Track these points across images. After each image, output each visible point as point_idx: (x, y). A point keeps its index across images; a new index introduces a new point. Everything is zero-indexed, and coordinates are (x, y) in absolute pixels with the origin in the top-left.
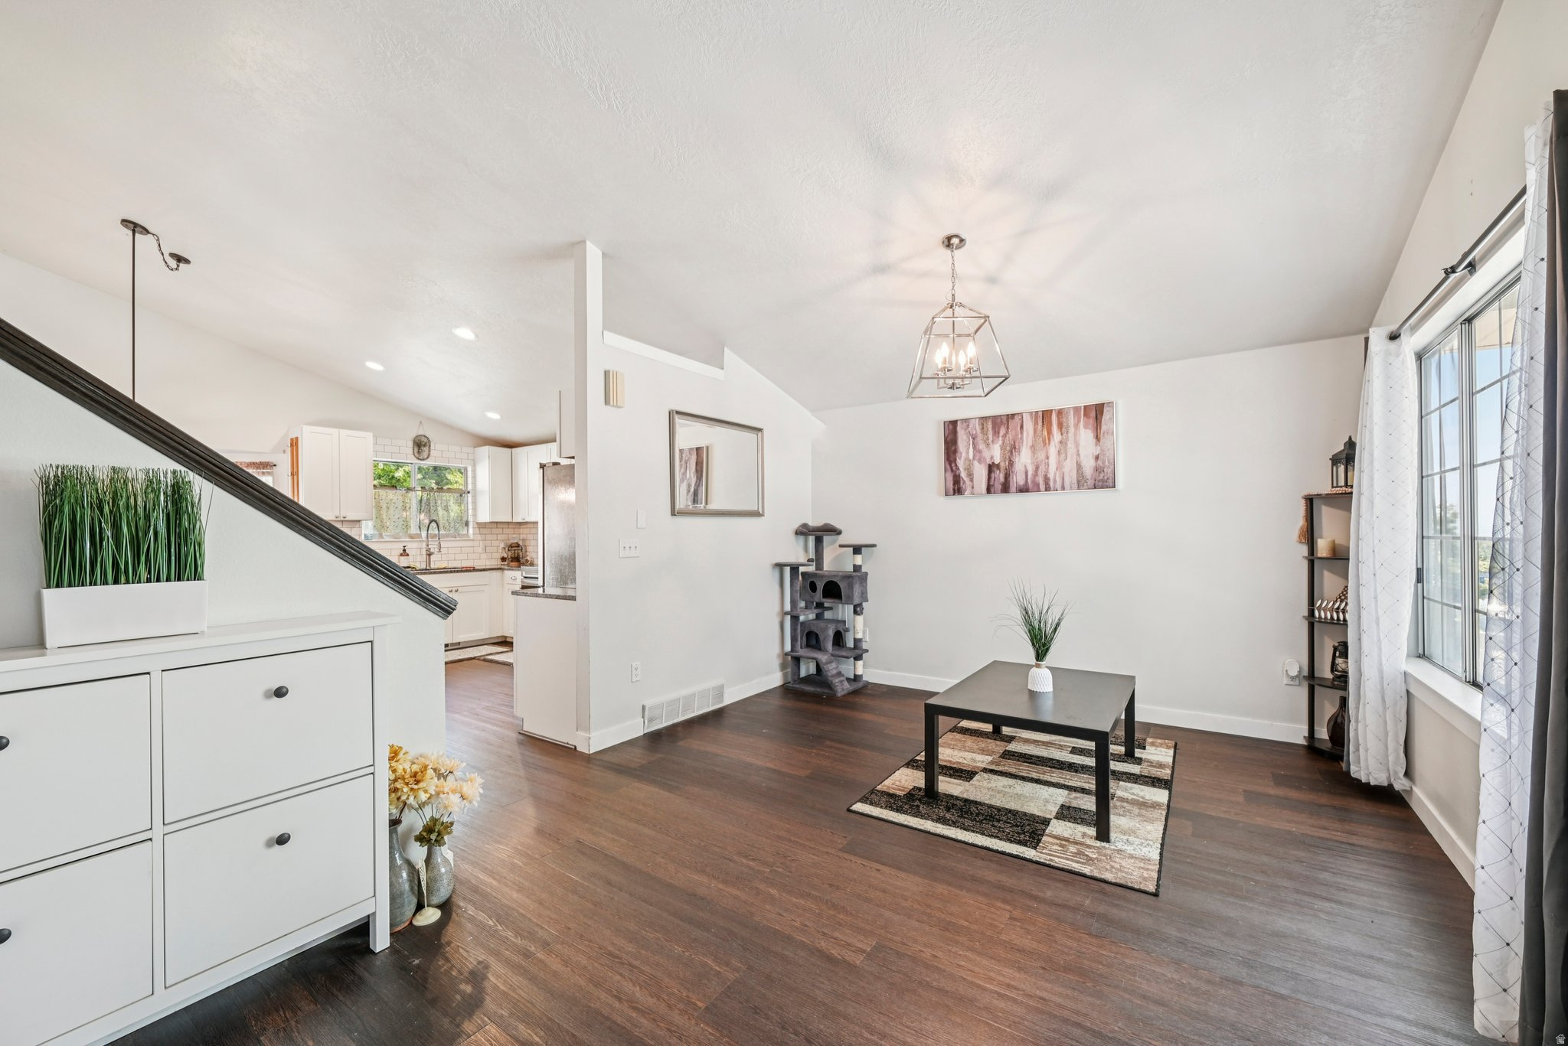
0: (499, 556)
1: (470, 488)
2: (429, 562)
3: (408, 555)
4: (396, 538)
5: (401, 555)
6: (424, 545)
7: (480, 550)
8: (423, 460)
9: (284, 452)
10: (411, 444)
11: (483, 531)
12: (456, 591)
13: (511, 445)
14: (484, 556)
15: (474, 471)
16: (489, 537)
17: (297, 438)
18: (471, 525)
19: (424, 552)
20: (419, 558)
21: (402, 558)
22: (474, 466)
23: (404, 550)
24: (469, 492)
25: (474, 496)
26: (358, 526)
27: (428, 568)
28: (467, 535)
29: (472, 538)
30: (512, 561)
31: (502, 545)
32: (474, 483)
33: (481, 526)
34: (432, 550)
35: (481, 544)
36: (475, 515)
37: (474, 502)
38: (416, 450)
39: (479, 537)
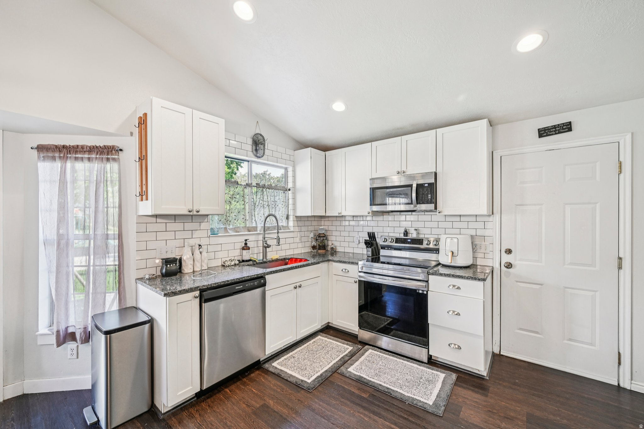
0: (309, 244)
1: (290, 185)
2: (265, 254)
3: (249, 249)
4: (237, 232)
5: (243, 249)
6: (261, 237)
7: (297, 240)
8: (260, 157)
9: (132, 134)
10: (250, 141)
11: (300, 223)
12: (300, 287)
13: (325, 148)
14: (300, 245)
15: (294, 171)
16: (303, 229)
17: (145, 115)
18: (291, 218)
19: (260, 243)
20: (256, 250)
21: (244, 252)
22: (294, 167)
23: (246, 244)
24: (289, 190)
25: (294, 193)
26: (206, 220)
27: (265, 260)
28: (287, 227)
29: (292, 229)
30: (319, 249)
31: (312, 235)
32: (294, 182)
33: (299, 219)
34: (269, 242)
35: (298, 235)
36: (294, 210)
37: (294, 199)
38: (254, 148)
39: (297, 229)
